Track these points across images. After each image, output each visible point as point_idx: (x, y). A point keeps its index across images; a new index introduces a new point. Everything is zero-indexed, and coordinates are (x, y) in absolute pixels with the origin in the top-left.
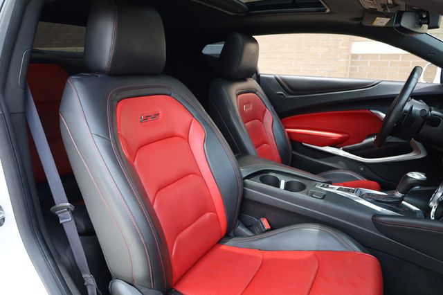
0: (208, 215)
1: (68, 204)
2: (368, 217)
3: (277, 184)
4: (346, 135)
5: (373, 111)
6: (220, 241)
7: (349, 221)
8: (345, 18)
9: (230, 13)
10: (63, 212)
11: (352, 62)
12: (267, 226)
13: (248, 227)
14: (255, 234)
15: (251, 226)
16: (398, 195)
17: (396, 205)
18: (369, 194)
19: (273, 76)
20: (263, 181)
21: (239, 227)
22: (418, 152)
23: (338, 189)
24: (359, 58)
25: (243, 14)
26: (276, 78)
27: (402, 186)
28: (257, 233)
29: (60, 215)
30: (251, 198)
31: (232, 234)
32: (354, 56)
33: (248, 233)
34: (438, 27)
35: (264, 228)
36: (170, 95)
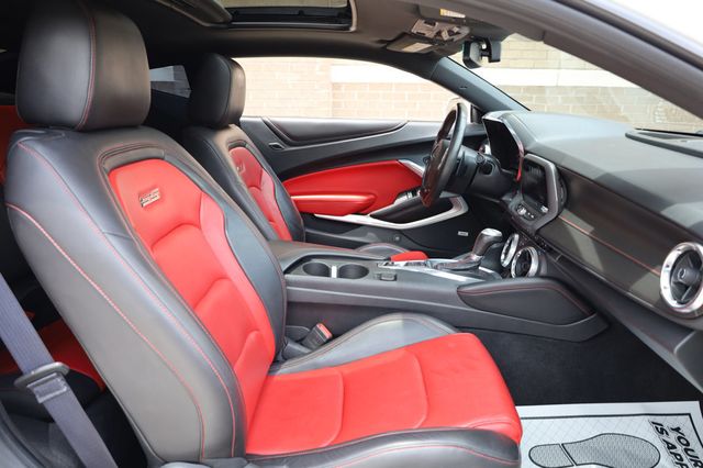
0: (252, 336)
1: (57, 364)
2: (453, 290)
3: (326, 272)
4: (372, 196)
5: (403, 161)
6: (271, 371)
7: (422, 300)
8: (369, 40)
9: (204, 24)
10: (47, 381)
11: (334, 95)
12: (328, 335)
13: (300, 342)
14: (313, 350)
15: (302, 339)
16: (475, 258)
17: (473, 271)
18: (442, 264)
19: (259, 120)
20: (307, 271)
21: (289, 345)
22: (459, 206)
23: (407, 265)
24: (343, 88)
25: (222, 26)
26: (266, 123)
27: (479, 247)
28: (314, 347)
29: (35, 390)
30: (297, 300)
31: (280, 358)
32: (336, 86)
33: (303, 350)
34: (499, 61)
35: (325, 337)
36: (163, 159)
